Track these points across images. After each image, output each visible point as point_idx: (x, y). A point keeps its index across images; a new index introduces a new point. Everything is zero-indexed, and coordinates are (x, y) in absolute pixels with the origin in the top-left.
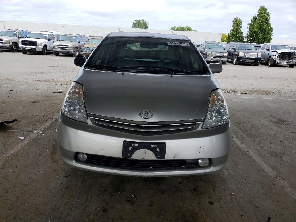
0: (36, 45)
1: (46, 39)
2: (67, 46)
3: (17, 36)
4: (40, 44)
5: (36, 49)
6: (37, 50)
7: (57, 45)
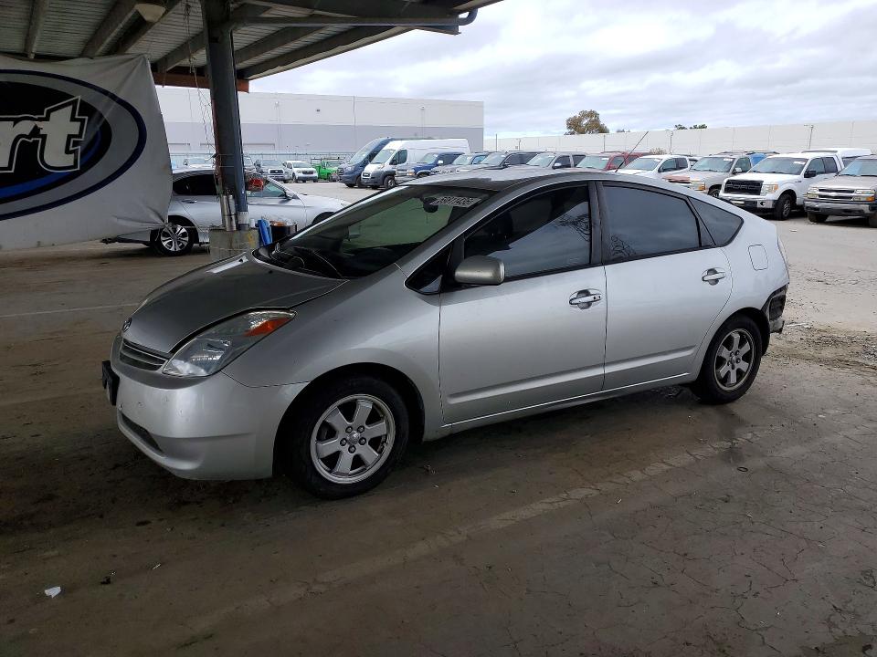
0: (757, 192)
1: (798, 173)
2: (852, 192)
3: (732, 168)
4: (774, 188)
5: (755, 203)
6: (759, 206)
7: (820, 190)
